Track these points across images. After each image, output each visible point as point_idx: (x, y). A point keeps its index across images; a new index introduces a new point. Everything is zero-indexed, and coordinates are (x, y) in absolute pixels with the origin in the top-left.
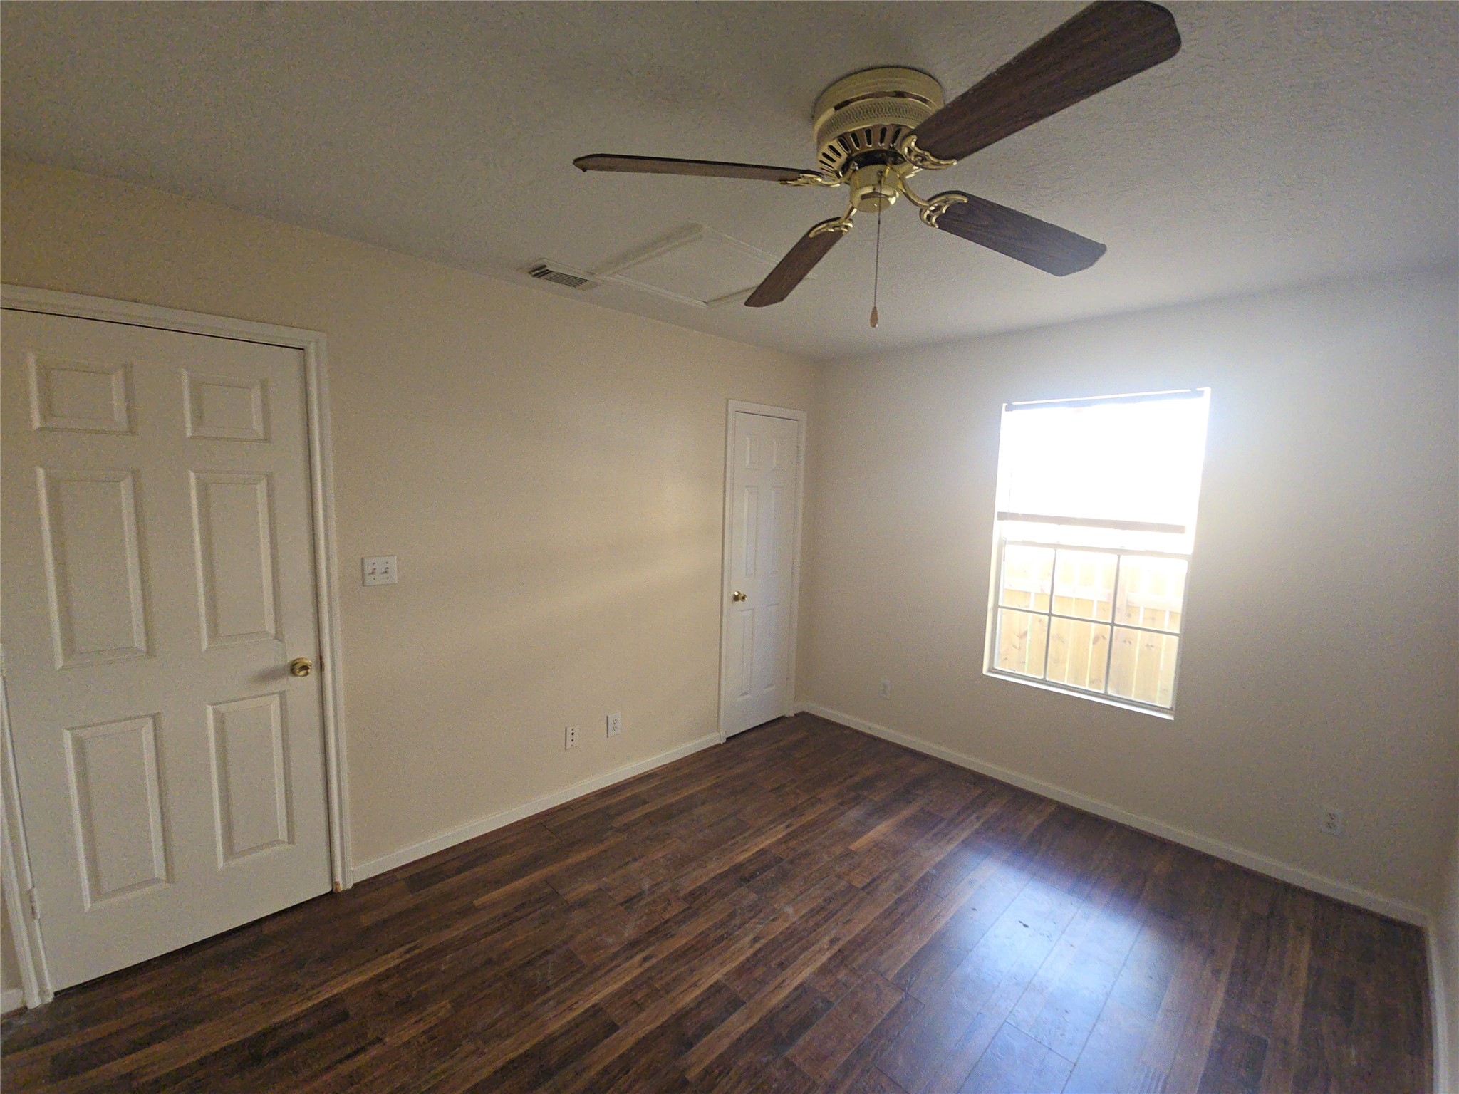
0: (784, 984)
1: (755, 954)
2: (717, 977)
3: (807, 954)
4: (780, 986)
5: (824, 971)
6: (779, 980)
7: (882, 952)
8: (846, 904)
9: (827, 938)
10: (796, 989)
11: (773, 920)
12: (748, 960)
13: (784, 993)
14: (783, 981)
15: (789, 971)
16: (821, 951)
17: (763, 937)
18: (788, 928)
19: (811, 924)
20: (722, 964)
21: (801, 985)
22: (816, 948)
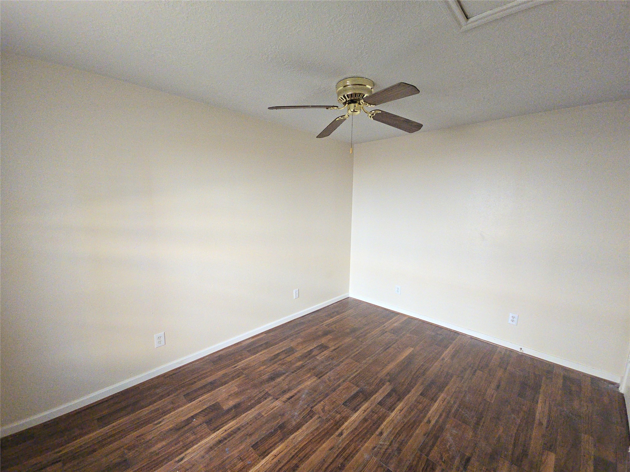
0: (363, 412)
1: (379, 426)
2: (393, 414)
3: (354, 426)
4: (365, 411)
5: (346, 418)
6: (366, 413)
7: (317, 429)
8: (331, 463)
9: (344, 436)
10: (358, 410)
11: (375, 448)
12: (382, 423)
13: (363, 408)
14: (363, 413)
15: (361, 418)
16: (347, 428)
17: (378, 435)
18: (365, 442)
19: (353, 446)
20: (392, 421)
21: (356, 412)
22: (349, 430)
